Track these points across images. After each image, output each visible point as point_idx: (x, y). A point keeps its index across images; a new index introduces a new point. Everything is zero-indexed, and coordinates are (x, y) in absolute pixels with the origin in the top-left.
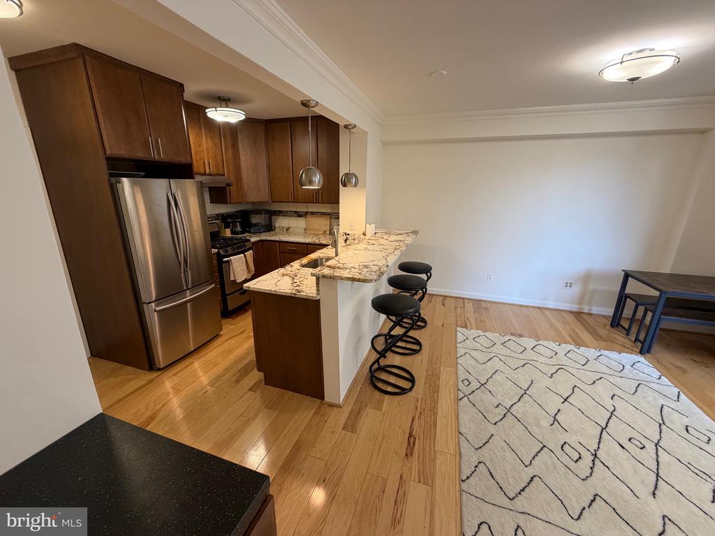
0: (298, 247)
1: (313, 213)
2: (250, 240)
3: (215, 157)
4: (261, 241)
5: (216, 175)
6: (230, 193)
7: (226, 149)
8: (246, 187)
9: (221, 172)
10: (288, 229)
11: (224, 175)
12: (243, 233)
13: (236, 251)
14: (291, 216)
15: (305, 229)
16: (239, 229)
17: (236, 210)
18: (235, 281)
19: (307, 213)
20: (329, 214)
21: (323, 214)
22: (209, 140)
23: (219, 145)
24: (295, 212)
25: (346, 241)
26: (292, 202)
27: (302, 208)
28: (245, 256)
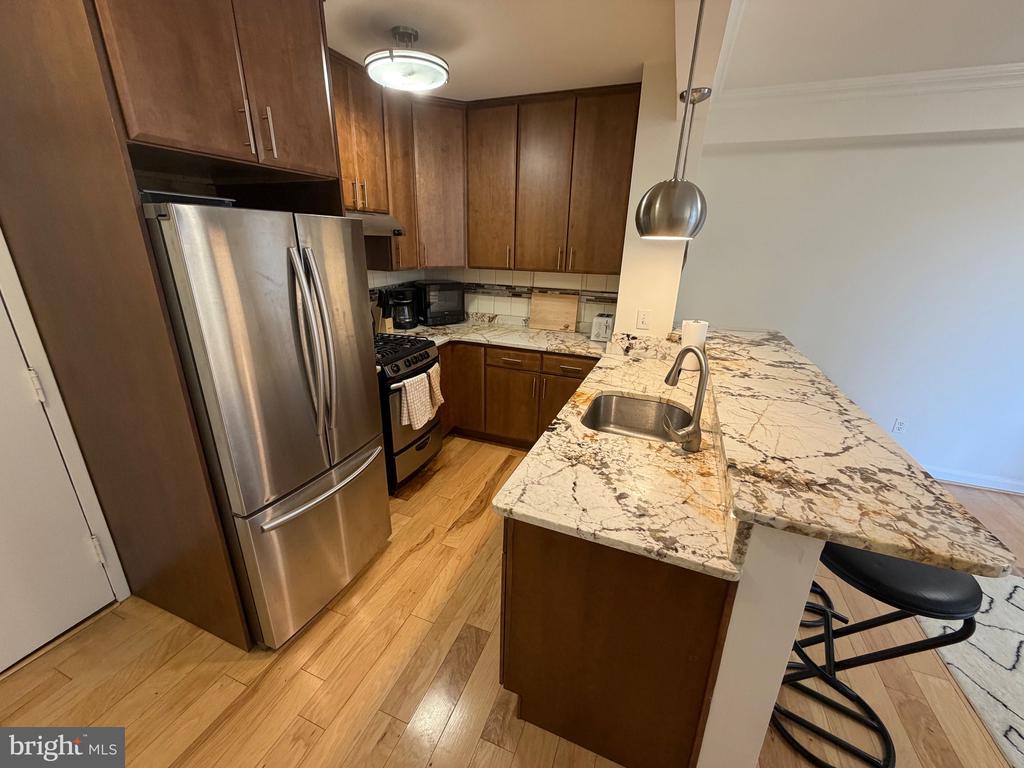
0: (524, 358)
1: (544, 291)
2: (433, 343)
3: (374, 174)
4: (450, 343)
5: (376, 212)
6: (397, 249)
7: (393, 157)
8: (423, 240)
9: (383, 208)
10: (492, 319)
11: (388, 214)
12: (413, 325)
13: (413, 367)
14: (498, 295)
15: (526, 321)
16: (406, 317)
17: (400, 282)
18: (410, 425)
19: (531, 290)
20: (575, 293)
21: (564, 292)
22: (364, 139)
23: (380, 150)
24: (508, 287)
25: (627, 350)
26: (510, 269)
27: (521, 280)
28: (429, 376)
